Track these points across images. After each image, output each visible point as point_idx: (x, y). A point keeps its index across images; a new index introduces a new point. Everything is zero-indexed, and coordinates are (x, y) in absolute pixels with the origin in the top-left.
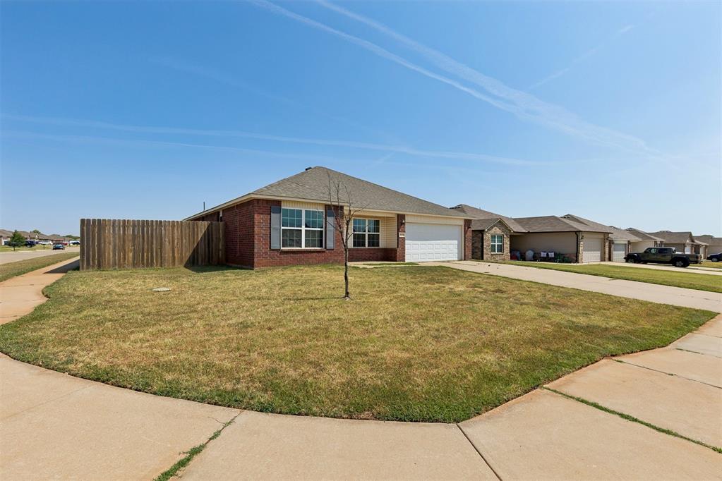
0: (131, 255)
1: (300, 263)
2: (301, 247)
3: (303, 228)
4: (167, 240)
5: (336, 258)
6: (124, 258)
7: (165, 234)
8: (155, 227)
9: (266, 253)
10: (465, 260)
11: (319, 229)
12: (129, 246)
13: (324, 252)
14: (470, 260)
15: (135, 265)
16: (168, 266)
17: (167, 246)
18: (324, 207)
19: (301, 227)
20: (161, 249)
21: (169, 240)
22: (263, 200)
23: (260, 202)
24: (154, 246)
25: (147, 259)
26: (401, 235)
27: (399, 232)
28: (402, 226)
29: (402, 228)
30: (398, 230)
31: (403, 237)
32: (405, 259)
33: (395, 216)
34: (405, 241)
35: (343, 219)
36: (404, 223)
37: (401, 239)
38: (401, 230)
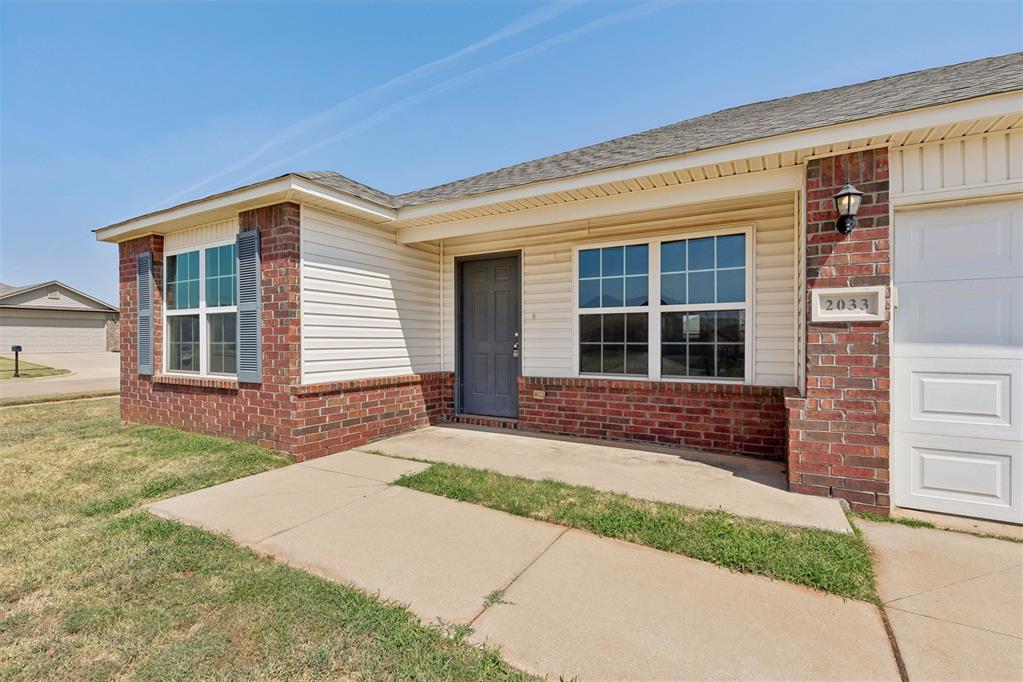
2: (198, 370)
3: (203, 310)
5: (265, 419)
11: (231, 309)
19: (199, 305)
22: (128, 243)
26: (829, 303)
27: (811, 283)
28: (849, 241)
29: (846, 251)
30: (811, 273)
31: (860, 315)
32: (885, 488)
33: (794, 182)
34: (883, 349)
35: (296, 257)
36: (876, 214)
37: (834, 338)
38: (828, 270)
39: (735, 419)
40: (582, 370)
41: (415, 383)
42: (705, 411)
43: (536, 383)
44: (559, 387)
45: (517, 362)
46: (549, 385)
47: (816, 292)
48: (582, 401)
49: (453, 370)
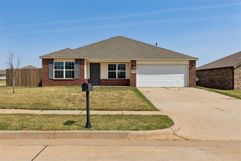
0: (20, 81)
1: (62, 85)
2: (63, 78)
3: (64, 70)
4: (32, 76)
5: (80, 83)
6: (19, 83)
7: (31, 74)
8: (28, 71)
9: (47, 80)
10: (189, 87)
11: (72, 70)
12: (20, 78)
13: (74, 80)
14: (194, 87)
15: (22, 85)
16: (32, 86)
17: (32, 78)
18: (74, 60)
19: (63, 69)
20: (30, 79)
21: (32, 75)
22: (45, 59)
23: (44, 60)
24: (28, 78)
25: (26, 83)
26: (133, 71)
27: (131, 70)
28: (134, 67)
29: (134, 68)
30: (131, 69)
31: (134, 72)
32: (136, 85)
33: (130, 61)
34: (136, 75)
35: (84, 65)
36: (135, 65)
37: (133, 74)
38: (133, 69)
39: (125, 82)
40: (108, 78)
41: (87, 80)
42: (122, 82)
43: (103, 80)
44: (106, 80)
45: (100, 77)
46: (105, 80)
47: (132, 71)
48: (109, 82)
49: (89, 79)
